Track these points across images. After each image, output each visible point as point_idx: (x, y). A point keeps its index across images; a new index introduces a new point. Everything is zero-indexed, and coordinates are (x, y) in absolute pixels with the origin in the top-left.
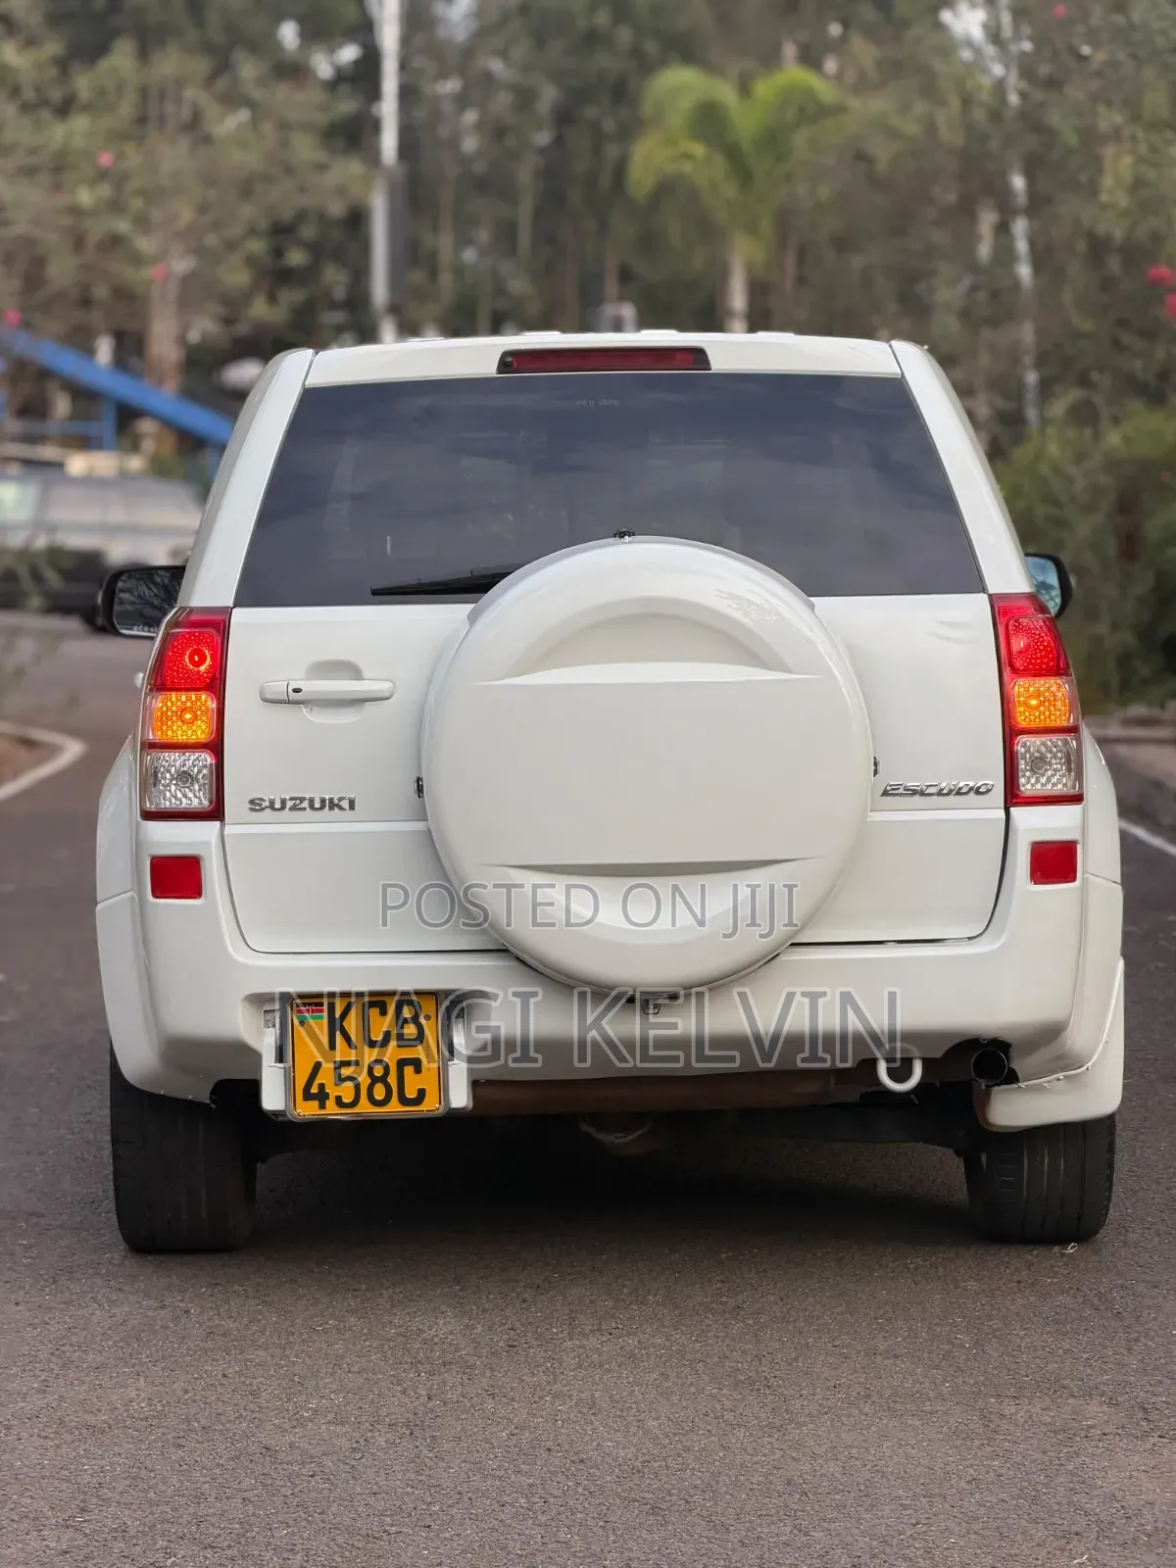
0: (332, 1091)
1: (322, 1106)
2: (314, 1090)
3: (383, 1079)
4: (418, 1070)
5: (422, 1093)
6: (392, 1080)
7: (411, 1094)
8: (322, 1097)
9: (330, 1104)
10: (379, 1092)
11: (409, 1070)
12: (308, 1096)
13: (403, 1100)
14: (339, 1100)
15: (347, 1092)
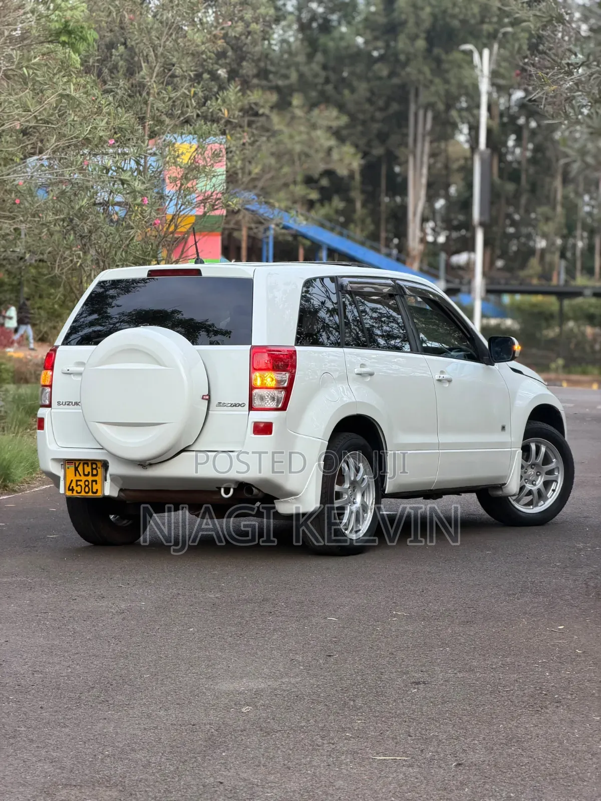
0: (75, 488)
1: (73, 493)
2: (71, 488)
3: (88, 486)
4: (96, 484)
5: (97, 490)
6: (90, 486)
7: (94, 490)
8: (72, 490)
9: (75, 492)
10: (87, 490)
11: (94, 483)
12: (69, 490)
13: (93, 492)
14: (77, 491)
15: (79, 489)
